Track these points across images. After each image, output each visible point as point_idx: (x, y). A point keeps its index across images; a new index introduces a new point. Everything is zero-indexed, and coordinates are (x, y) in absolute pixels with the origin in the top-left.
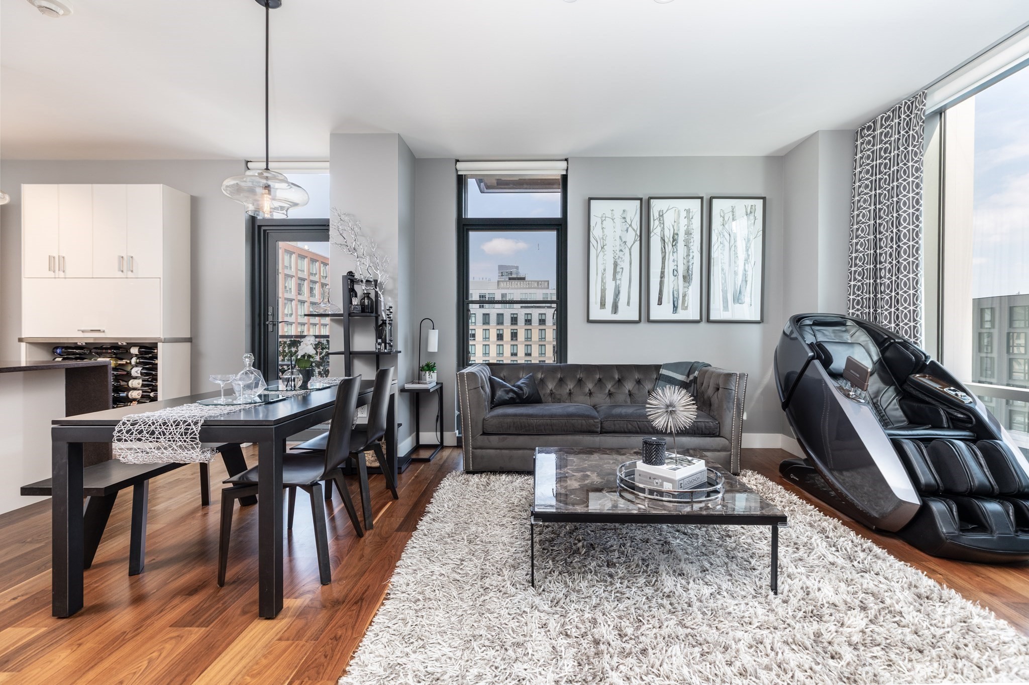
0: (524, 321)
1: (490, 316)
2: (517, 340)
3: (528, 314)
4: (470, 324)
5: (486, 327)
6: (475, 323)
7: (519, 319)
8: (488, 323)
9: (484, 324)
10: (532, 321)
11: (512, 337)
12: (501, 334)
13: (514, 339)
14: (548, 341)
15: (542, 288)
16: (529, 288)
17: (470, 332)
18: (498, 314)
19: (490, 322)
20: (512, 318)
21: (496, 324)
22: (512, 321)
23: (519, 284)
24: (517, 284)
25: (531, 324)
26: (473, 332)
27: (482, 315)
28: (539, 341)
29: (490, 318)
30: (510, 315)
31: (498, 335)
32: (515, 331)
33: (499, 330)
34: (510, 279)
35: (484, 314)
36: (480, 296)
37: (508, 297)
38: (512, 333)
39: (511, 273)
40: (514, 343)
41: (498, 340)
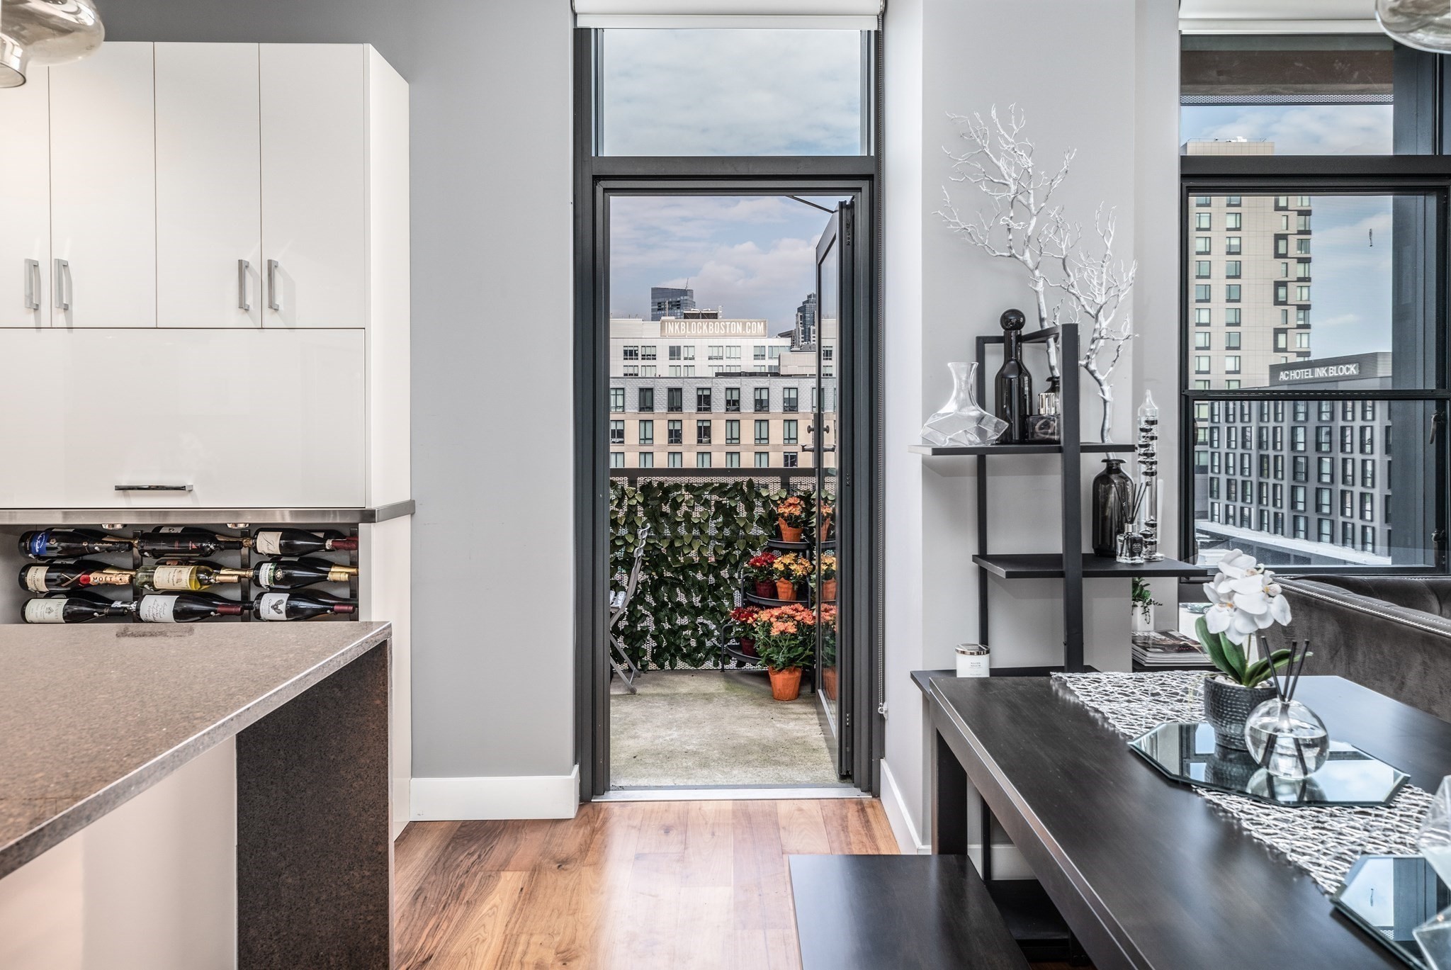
0: (723, 403)
1: (655, 392)
2: (710, 442)
3: (732, 389)
4: (613, 410)
5: (646, 416)
6: (623, 407)
7: (713, 399)
8: (651, 409)
9: (641, 409)
10: (741, 403)
11: (699, 435)
12: (677, 431)
13: (704, 440)
14: (773, 445)
15: (751, 336)
16: (725, 336)
17: (613, 426)
18: (670, 390)
19: (655, 406)
20: (699, 397)
21: (665, 411)
22: (699, 403)
23: (705, 327)
24: (702, 328)
25: (738, 410)
26: (620, 426)
27: (637, 392)
28: (756, 444)
29: (655, 398)
30: (695, 392)
31: (670, 432)
32: (706, 424)
33: (674, 421)
34: (686, 316)
35: (641, 390)
36: (625, 352)
37: (684, 353)
38: (699, 428)
39: (678, 305)
40: (703, 448)
41: (671, 442)
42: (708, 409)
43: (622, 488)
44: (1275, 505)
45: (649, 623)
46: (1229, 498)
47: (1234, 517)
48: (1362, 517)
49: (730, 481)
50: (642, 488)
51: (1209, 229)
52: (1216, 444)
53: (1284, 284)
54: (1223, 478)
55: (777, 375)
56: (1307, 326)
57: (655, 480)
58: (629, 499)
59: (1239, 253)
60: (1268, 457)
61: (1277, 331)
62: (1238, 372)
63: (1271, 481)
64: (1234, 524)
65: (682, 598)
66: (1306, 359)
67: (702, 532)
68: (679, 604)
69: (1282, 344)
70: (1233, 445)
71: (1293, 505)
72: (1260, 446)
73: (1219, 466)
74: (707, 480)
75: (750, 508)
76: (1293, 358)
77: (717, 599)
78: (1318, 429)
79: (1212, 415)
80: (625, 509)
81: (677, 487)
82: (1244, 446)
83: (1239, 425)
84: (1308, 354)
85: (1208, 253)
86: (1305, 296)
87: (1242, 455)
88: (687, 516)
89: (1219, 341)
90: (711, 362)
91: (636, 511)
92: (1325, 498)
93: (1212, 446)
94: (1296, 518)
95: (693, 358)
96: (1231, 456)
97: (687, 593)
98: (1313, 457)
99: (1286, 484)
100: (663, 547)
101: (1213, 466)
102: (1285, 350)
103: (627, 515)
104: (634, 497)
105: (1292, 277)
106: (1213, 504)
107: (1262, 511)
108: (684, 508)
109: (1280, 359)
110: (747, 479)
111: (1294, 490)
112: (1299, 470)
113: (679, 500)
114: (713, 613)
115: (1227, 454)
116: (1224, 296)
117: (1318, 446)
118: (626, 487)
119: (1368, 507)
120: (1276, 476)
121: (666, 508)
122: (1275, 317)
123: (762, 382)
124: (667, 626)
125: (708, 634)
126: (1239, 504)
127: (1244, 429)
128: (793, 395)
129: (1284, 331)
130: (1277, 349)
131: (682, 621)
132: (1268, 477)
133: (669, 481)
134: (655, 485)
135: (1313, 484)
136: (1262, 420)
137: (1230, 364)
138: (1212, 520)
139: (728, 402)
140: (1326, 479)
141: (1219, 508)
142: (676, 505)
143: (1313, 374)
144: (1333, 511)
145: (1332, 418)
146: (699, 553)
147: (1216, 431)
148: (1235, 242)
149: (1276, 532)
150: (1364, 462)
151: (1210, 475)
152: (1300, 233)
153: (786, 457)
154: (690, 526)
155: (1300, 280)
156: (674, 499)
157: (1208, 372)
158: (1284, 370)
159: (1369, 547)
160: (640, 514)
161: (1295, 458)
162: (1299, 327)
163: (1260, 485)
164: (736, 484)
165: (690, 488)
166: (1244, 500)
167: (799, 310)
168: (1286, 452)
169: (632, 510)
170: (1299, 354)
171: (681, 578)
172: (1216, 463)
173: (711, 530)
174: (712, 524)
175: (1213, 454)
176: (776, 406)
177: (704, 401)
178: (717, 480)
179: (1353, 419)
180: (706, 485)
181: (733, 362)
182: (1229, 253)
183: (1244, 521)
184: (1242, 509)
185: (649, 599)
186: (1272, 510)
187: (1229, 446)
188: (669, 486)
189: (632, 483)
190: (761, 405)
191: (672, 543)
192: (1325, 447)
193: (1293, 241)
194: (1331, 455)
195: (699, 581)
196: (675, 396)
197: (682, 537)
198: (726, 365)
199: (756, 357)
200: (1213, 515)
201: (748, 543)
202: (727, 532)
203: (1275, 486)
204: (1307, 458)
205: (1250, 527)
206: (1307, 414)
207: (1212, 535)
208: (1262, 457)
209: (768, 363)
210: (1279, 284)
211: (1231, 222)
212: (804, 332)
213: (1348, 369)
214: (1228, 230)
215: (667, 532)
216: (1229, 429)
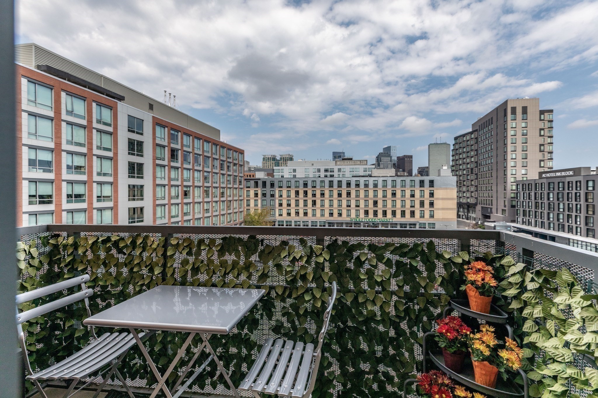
0: (354, 185)
1: (334, 182)
2: (350, 197)
3: (357, 181)
5: (331, 189)
6: (324, 187)
7: (351, 184)
8: (332, 187)
9: (330, 187)
10: (360, 185)
11: (347, 195)
12: (340, 193)
14: (370, 198)
15: (363, 165)
16: (355, 165)
18: (338, 181)
19: (334, 186)
20: (347, 183)
21: (337, 187)
22: (347, 185)
24: (347, 163)
25: (359, 187)
26: (323, 192)
27: (328, 182)
28: (365, 198)
30: (346, 181)
31: (338, 194)
32: (349, 191)
33: (339, 190)
34: (343, 159)
35: (330, 181)
36: (325, 170)
37: (342, 170)
38: (347, 193)
39: (340, 157)
40: (348, 199)
41: (338, 197)
42: (350, 187)
43: (311, 247)
44: (541, 218)
45: (336, 369)
46: (523, 216)
47: (525, 222)
48: (576, 223)
49: (410, 241)
50: (328, 247)
51: (515, 128)
52: (519, 198)
53: (543, 145)
54: (522, 209)
55: (371, 176)
56: (552, 159)
57: (341, 239)
58: (317, 256)
59: (526, 135)
60: (538, 202)
61: (541, 161)
62: (526, 174)
63: (540, 211)
64: (526, 225)
65: (364, 346)
66: (551, 170)
67: (384, 289)
68: (362, 352)
69: (542, 165)
70: (525, 198)
71: (549, 219)
72: (535, 199)
73: (520, 205)
74: (389, 240)
75: (431, 268)
76: (546, 170)
77: (397, 348)
78: (558, 193)
79: (517, 189)
80: (313, 265)
81: (360, 246)
82: (529, 199)
83: (528, 192)
84: (552, 168)
85: (515, 135)
86: (551, 149)
87: (529, 202)
88: (370, 274)
89: (519, 164)
90: (350, 173)
91: (324, 267)
92: (561, 216)
93: (517, 198)
94: (549, 223)
95: (345, 172)
96: (524, 202)
97: (370, 342)
98: (556, 203)
99: (546, 212)
100: (349, 300)
101: (518, 205)
102: (543, 167)
103: (315, 270)
104: (321, 254)
105: (546, 142)
106: (517, 218)
107: (536, 221)
108: (367, 266)
109: (542, 170)
110: (427, 240)
111: (549, 214)
112: (551, 207)
113: (363, 260)
114: (392, 361)
115: (523, 202)
116: (521, 149)
117: (558, 199)
118: (314, 246)
119: (578, 220)
120: (542, 209)
121: (351, 265)
122: (540, 156)
123: (366, 179)
124: (351, 370)
125: (390, 379)
126: (528, 218)
127: (529, 193)
128: (376, 182)
129: (543, 161)
130: (540, 167)
131: (365, 367)
132: (539, 209)
133: (353, 240)
134: (340, 243)
135: (556, 212)
136: (536, 190)
137: (523, 172)
138: (517, 223)
139: (356, 185)
140: (561, 210)
141: (520, 219)
142: (359, 263)
143: (555, 174)
144: (564, 221)
145: (564, 189)
146: (381, 307)
147: (519, 194)
148: (525, 131)
149: (542, 228)
150: (577, 205)
151: (517, 208)
152: (549, 128)
153: (374, 202)
154: (372, 283)
155: (549, 143)
156: (358, 258)
157: (515, 175)
158: (544, 173)
159: (579, 234)
160: (327, 270)
161: (549, 203)
162: (549, 159)
163: (536, 212)
164: (416, 245)
165: (372, 248)
166: (529, 216)
167: (377, 157)
168: (546, 201)
169: (320, 267)
170: (549, 168)
171: (364, 328)
172: (519, 204)
173: (393, 287)
174: (393, 282)
175: (517, 201)
176: (371, 186)
177: (349, 184)
178: (397, 241)
179: (572, 190)
180: (388, 245)
181: (357, 173)
182: (523, 135)
183: (530, 224)
184: (529, 220)
185: (336, 347)
186: (540, 220)
187: (524, 199)
188: (353, 245)
189: (320, 241)
190: (366, 186)
191: (356, 298)
192: (561, 199)
193: (546, 130)
194: (563, 202)
195: (381, 333)
196: (340, 182)
197: (365, 292)
198: (355, 173)
199: (364, 171)
200: (518, 221)
201: (428, 300)
202: (407, 288)
203: (541, 212)
204: (554, 203)
205: (532, 226)
206: (554, 188)
207: (518, 228)
208: (536, 202)
209: (367, 173)
210: (541, 145)
211: (523, 125)
212: (378, 164)
213: (569, 173)
214: (523, 127)
215: (351, 286)
216: (524, 193)
